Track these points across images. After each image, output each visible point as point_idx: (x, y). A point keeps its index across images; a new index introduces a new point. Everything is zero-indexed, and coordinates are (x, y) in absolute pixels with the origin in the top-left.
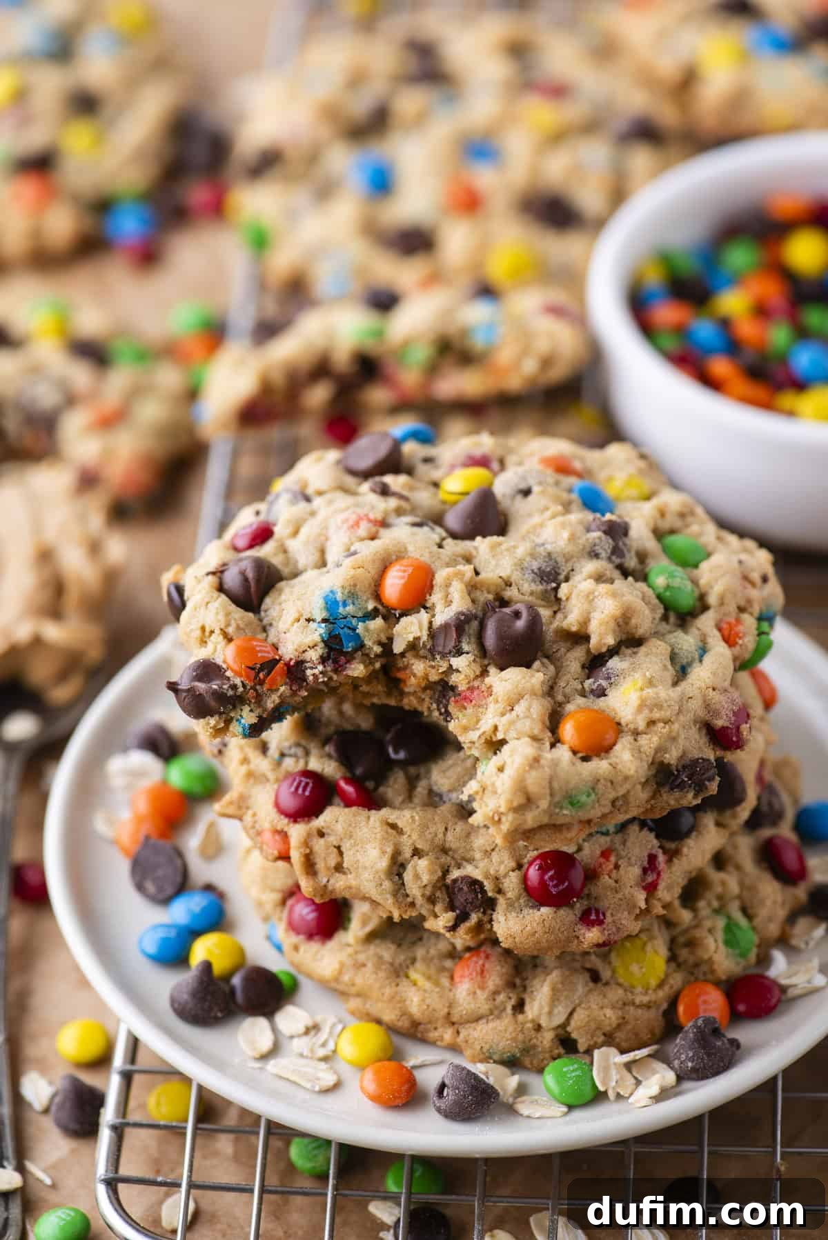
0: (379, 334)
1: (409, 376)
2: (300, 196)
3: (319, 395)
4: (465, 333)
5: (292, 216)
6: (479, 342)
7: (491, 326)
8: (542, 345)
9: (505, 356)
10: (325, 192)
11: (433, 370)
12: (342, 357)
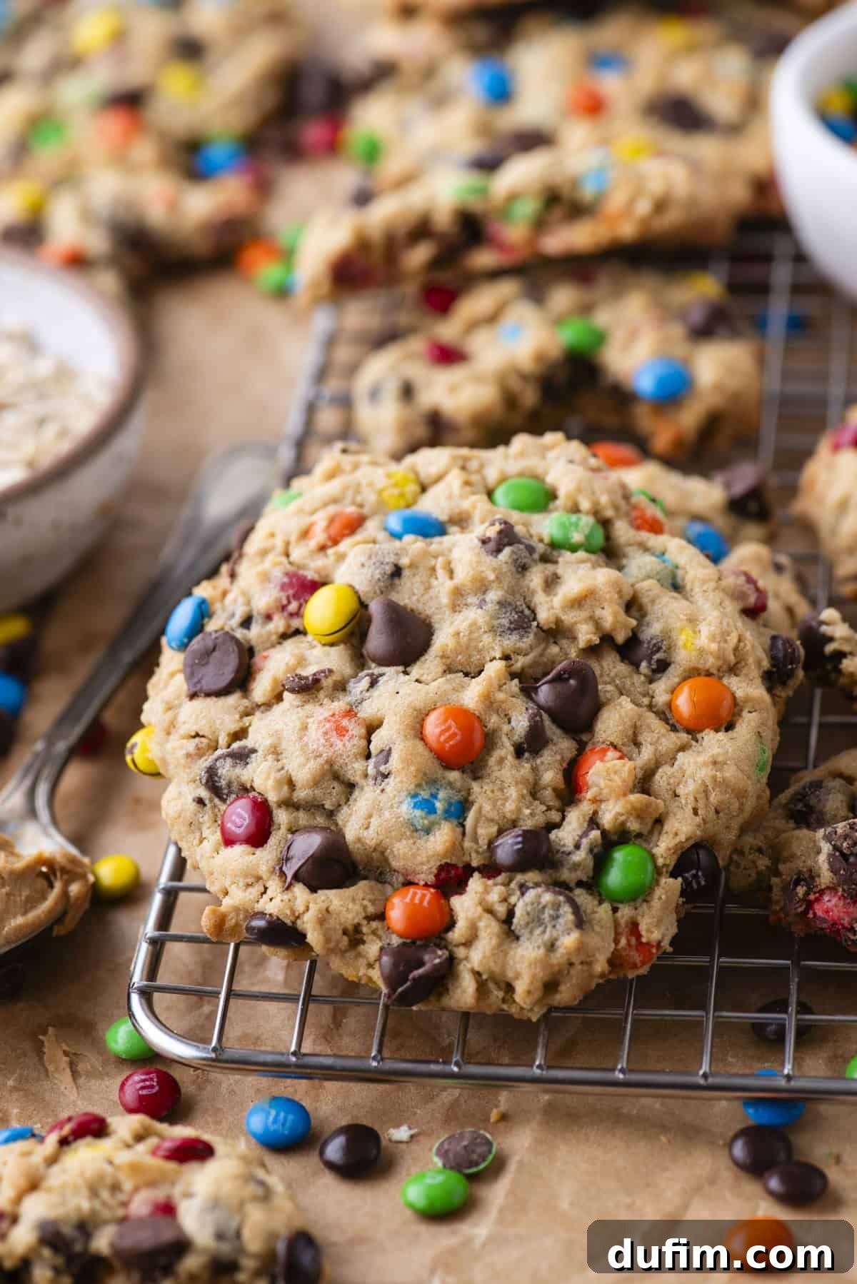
0: (483, 192)
1: (515, 231)
2: (413, 107)
3: (419, 255)
4: (575, 183)
5: (404, 126)
6: (588, 191)
7: (601, 171)
8: (656, 186)
9: (617, 200)
10: (440, 101)
11: (540, 225)
12: (443, 218)
